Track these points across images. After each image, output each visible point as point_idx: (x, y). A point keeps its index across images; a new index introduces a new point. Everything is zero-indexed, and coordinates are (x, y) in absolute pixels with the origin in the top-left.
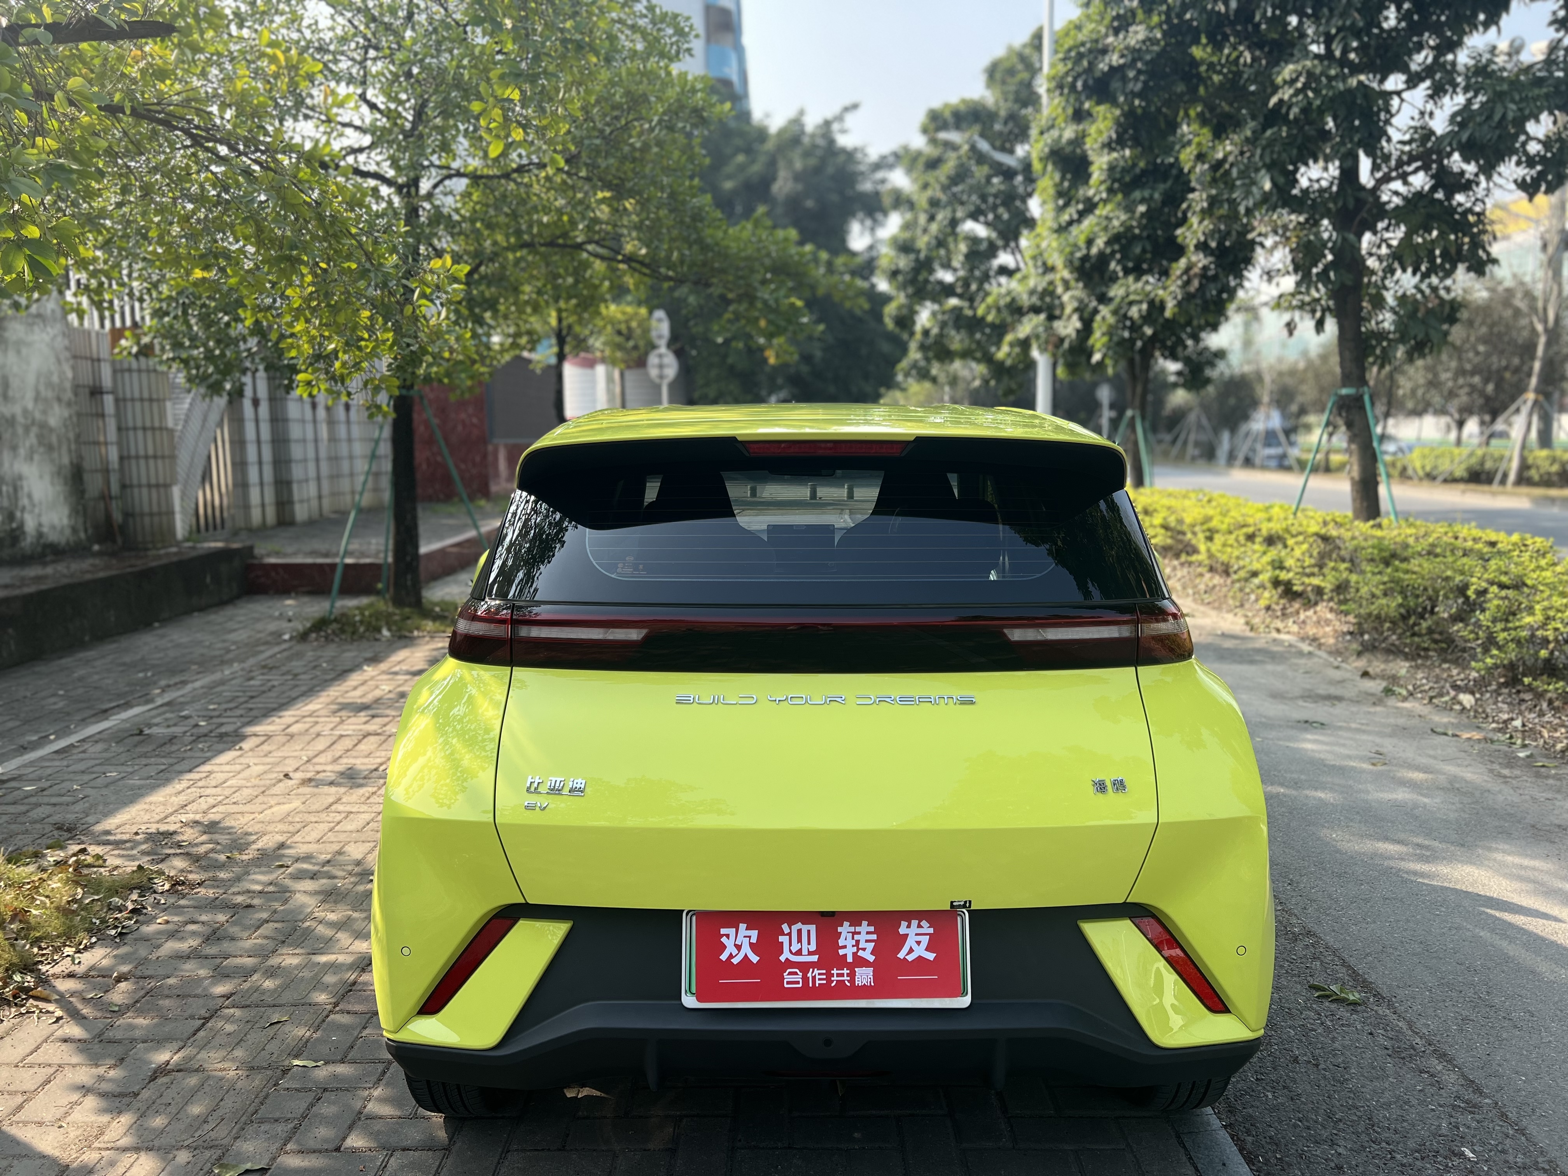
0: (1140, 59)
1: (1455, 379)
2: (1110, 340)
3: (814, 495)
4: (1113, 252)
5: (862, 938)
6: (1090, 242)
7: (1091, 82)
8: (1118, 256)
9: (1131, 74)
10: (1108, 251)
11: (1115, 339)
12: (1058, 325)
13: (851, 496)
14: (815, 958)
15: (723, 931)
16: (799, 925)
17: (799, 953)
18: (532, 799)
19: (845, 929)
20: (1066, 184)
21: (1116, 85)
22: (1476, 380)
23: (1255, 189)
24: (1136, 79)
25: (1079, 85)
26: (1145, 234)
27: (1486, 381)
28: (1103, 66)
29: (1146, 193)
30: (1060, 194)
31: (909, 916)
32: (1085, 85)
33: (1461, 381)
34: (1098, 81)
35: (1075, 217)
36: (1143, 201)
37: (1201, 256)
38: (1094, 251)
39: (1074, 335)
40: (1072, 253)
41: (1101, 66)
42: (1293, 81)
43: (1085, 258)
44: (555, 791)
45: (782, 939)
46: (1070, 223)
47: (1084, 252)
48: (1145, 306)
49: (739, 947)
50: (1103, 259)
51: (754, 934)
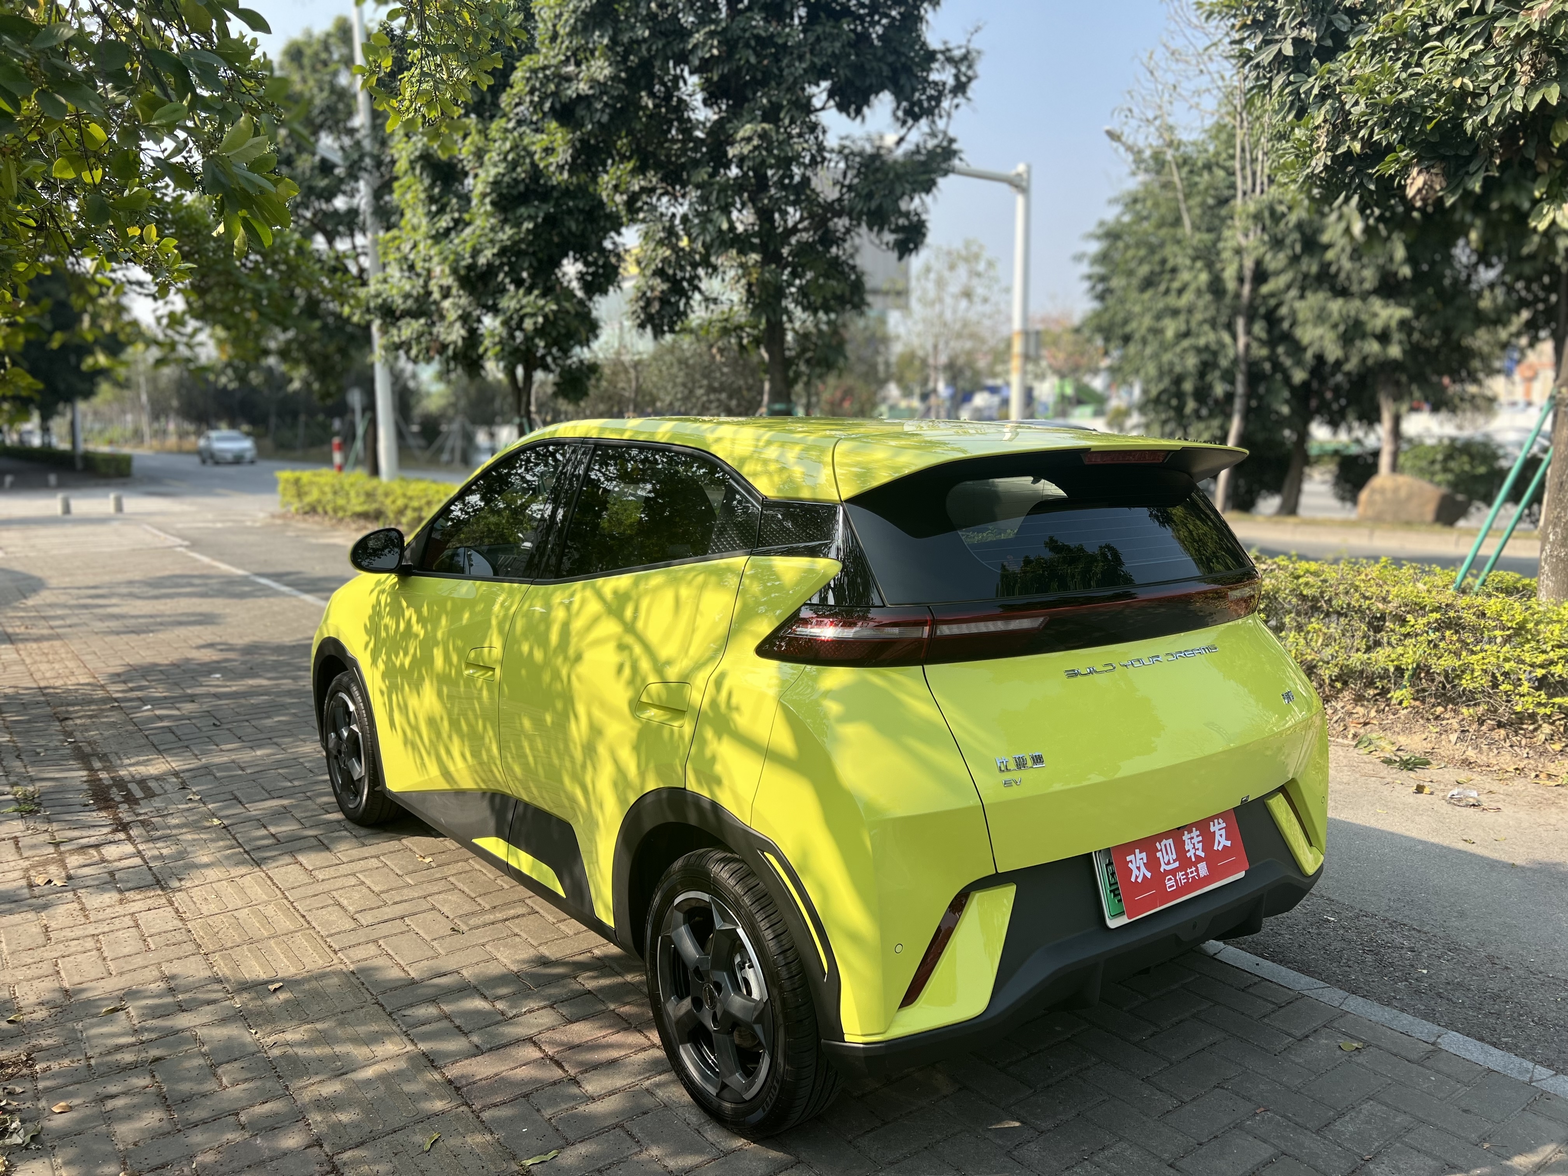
0: (606, 93)
1: (707, 394)
2: (502, 350)
3: (67, 510)
4: (502, 264)
5: (1195, 840)
6: (476, 252)
7: (558, 106)
8: (506, 268)
9: (599, 106)
10: (497, 263)
11: (507, 348)
12: (439, 329)
13: (119, 508)
14: (1177, 864)
15: (1128, 858)
16: (1164, 842)
17: (1169, 863)
18: (1007, 776)
19: (1186, 837)
20: (437, 190)
21: (581, 112)
22: (724, 396)
23: (710, 227)
24: (603, 111)
25: (547, 106)
26: (531, 250)
27: (730, 397)
28: (571, 93)
29: (532, 211)
30: (432, 200)
31: (1212, 819)
32: (552, 108)
33: (712, 397)
34: (564, 106)
35: (451, 224)
36: (530, 218)
37: (659, 280)
38: (482, 260)
39: (460, 343)
40: (456, 261)
41: (569, 92)
42: (749, 140)
43: (471, 267)
44: (1021, 764)
45: (1159, 854)
46: (448, 231)
47: (470, 261)
48: (540, 320)
49: (1138, 868)
50: (491, 270)
51: (1144, 855)
